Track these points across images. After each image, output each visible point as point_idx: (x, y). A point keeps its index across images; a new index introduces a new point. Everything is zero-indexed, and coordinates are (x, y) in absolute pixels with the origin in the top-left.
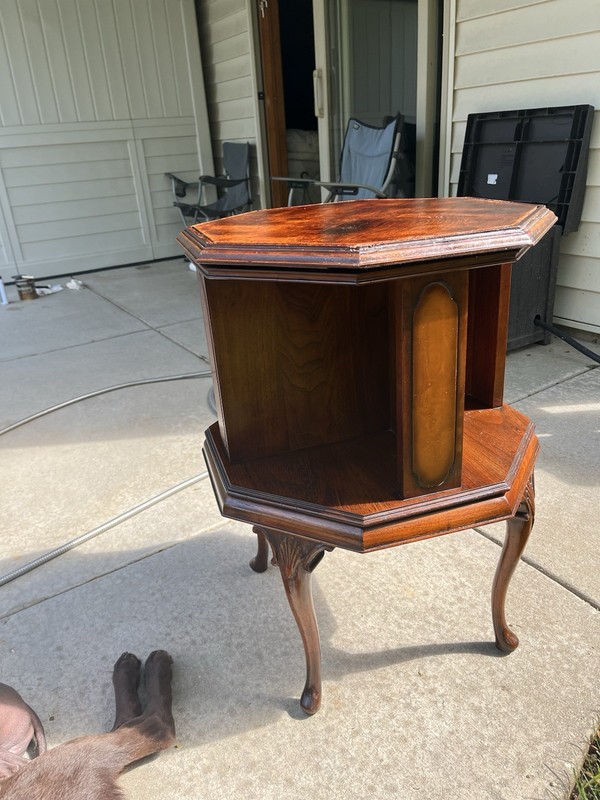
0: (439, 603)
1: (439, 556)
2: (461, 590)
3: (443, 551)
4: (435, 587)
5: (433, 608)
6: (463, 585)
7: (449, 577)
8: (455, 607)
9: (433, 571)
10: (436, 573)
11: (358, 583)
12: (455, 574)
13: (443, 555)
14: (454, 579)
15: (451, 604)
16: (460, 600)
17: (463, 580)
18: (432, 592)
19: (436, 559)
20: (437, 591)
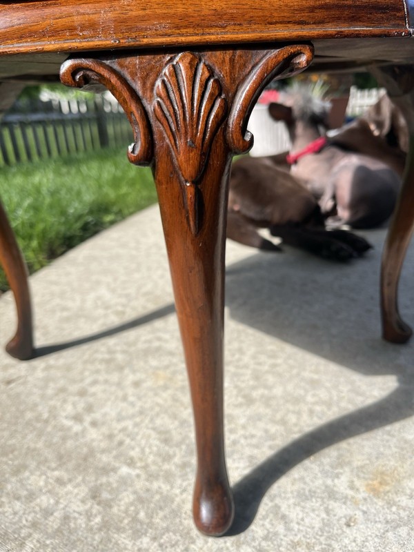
0: (115, 377)
1: (131, 463)
2: (81, 406)
3: (124, 482)
4: (125, 398)
5: (121, 368)
6: (78, 418)
7: (103, 424)
8: (88, 381)
9: (136, 425)
10: (129, 424)
11: (246, 366)
12: (93, 434)
13: (125, 470)
14: (94, 424)
15: (95, 382)
16: (82, 393)
17: (77, 428)
18: (130, 391)
19: (134, 453)
20: (120, 394)
